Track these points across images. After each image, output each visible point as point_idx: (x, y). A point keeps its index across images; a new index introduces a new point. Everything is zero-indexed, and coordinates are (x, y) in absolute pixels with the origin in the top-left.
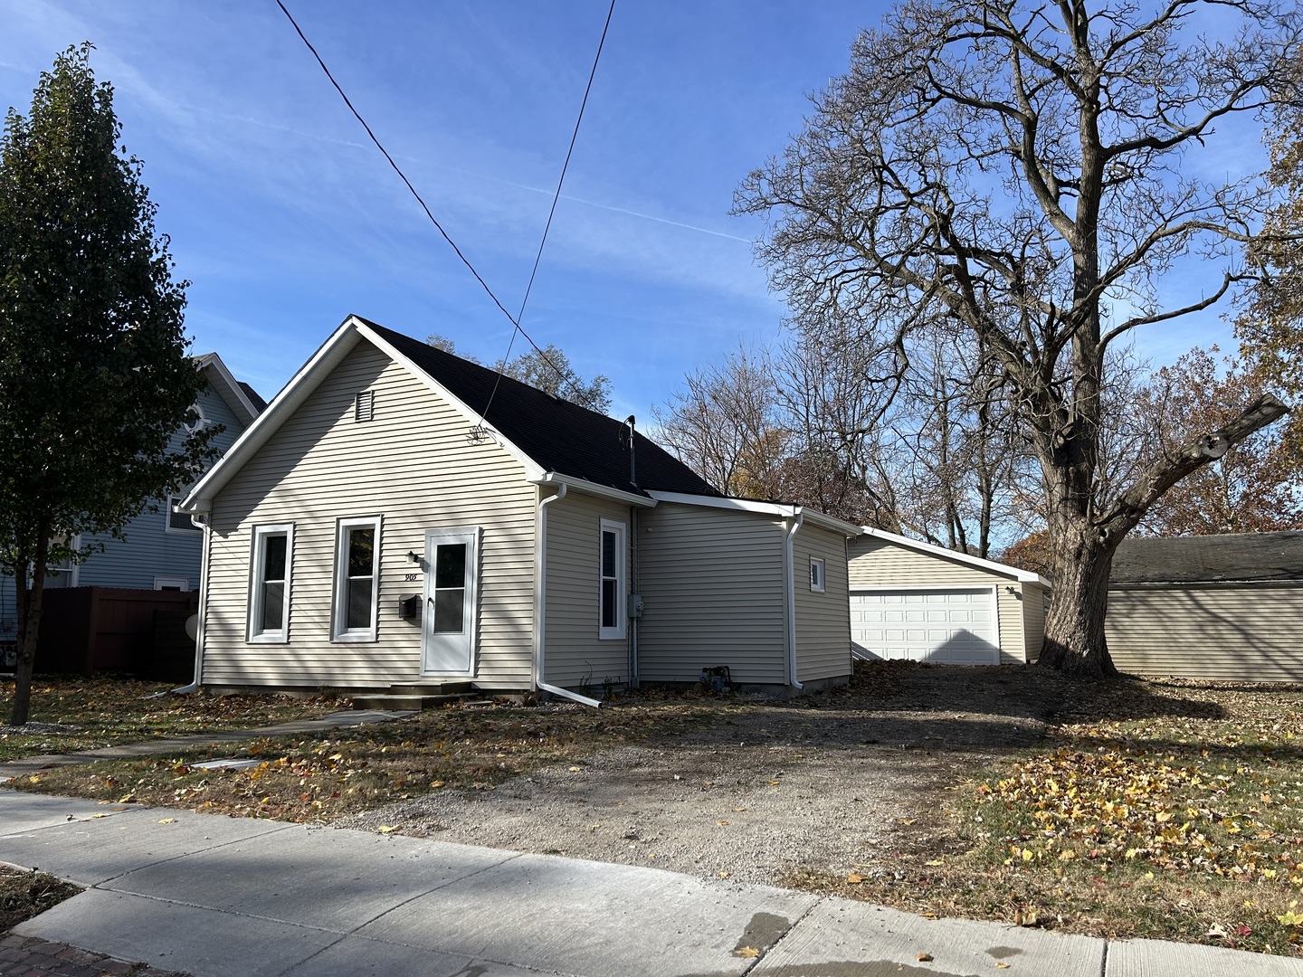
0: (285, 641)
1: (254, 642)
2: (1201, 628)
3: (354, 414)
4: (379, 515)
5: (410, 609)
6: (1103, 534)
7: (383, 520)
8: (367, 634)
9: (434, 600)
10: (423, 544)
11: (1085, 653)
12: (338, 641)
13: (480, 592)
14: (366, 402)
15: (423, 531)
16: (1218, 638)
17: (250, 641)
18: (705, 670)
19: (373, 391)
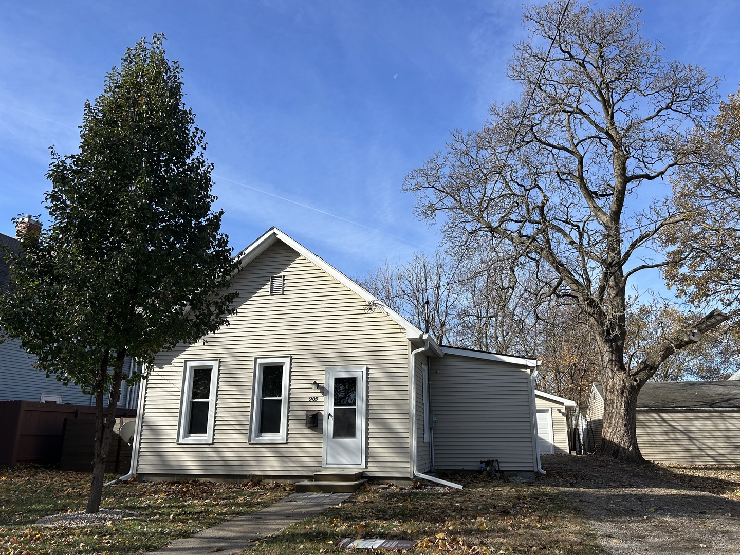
0: (211, 442)
1: (183, 443)
2: (666, 434)
3: (269, 290)
4: (289, 357)
5: (314, 421)
6: (636, 381)
7: (291, 360)
8: (280, 437)
9: (333, 415)
10: (323, 377)
11: (630, 449)
12: (255, 442)
13: (367, 410)
14: (278, 283)
15: (324, 368)
16: (676, 439)
17: (180, 442)
18: (481, 462)
19: (284, 276)
